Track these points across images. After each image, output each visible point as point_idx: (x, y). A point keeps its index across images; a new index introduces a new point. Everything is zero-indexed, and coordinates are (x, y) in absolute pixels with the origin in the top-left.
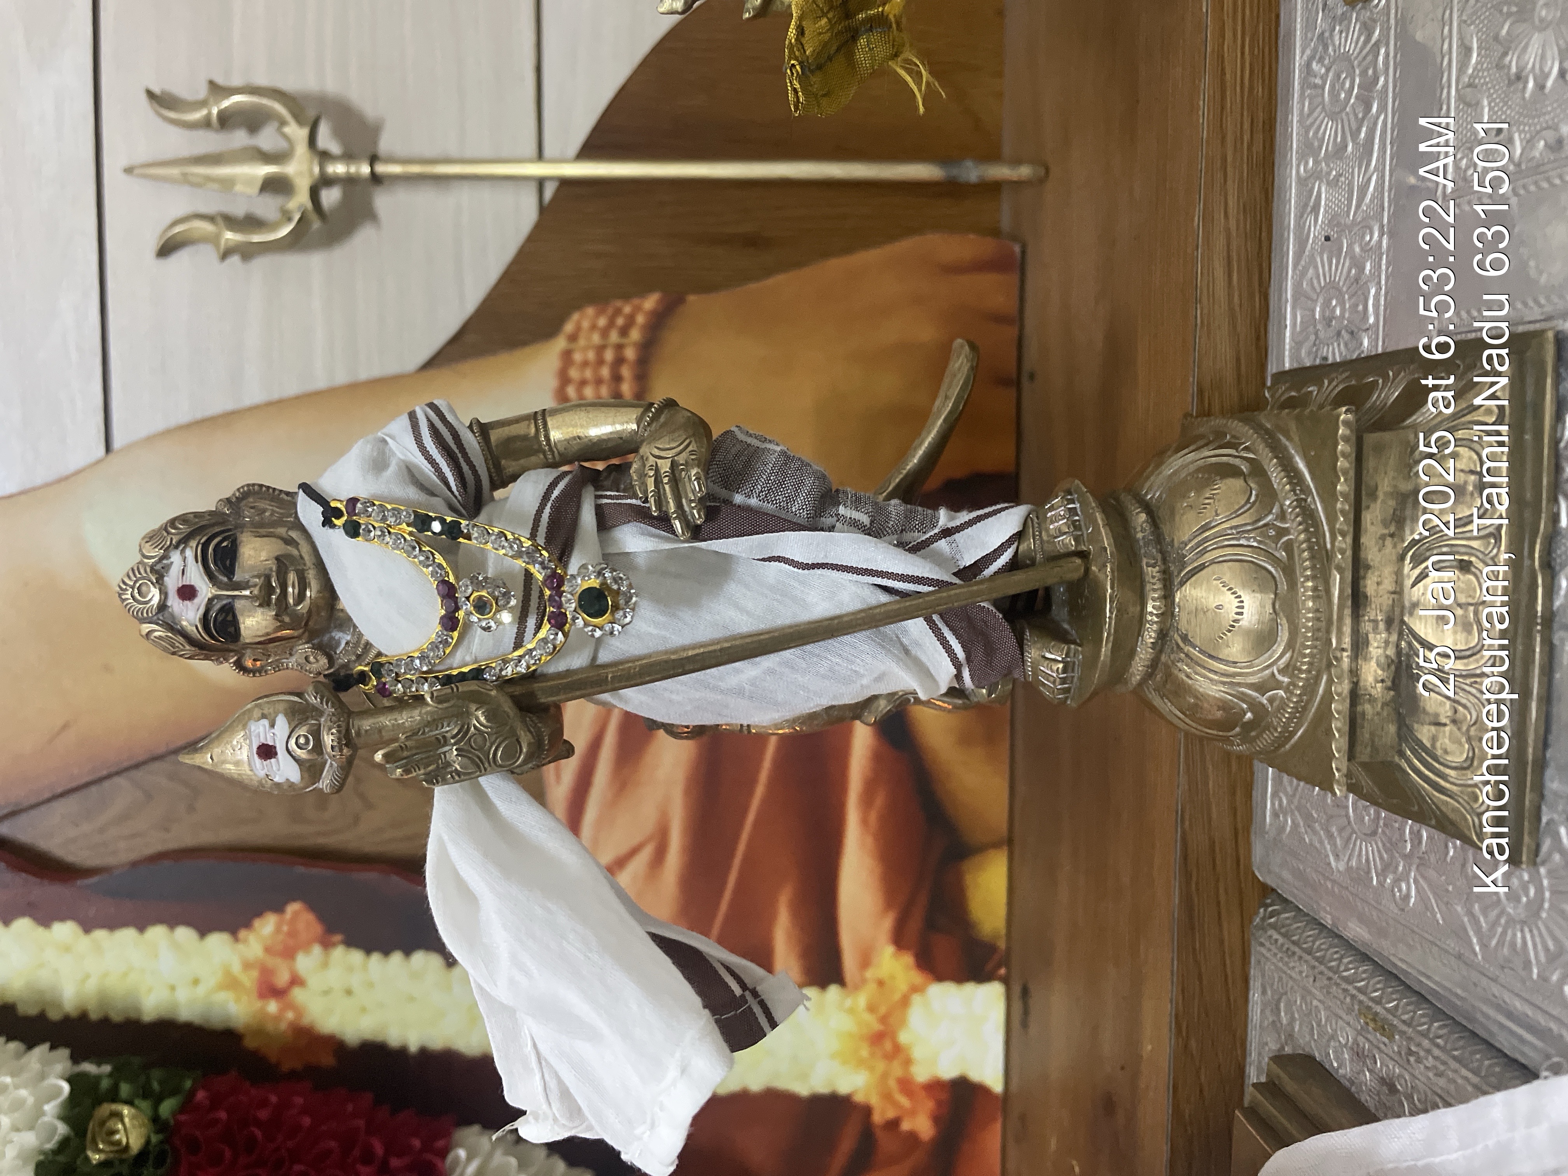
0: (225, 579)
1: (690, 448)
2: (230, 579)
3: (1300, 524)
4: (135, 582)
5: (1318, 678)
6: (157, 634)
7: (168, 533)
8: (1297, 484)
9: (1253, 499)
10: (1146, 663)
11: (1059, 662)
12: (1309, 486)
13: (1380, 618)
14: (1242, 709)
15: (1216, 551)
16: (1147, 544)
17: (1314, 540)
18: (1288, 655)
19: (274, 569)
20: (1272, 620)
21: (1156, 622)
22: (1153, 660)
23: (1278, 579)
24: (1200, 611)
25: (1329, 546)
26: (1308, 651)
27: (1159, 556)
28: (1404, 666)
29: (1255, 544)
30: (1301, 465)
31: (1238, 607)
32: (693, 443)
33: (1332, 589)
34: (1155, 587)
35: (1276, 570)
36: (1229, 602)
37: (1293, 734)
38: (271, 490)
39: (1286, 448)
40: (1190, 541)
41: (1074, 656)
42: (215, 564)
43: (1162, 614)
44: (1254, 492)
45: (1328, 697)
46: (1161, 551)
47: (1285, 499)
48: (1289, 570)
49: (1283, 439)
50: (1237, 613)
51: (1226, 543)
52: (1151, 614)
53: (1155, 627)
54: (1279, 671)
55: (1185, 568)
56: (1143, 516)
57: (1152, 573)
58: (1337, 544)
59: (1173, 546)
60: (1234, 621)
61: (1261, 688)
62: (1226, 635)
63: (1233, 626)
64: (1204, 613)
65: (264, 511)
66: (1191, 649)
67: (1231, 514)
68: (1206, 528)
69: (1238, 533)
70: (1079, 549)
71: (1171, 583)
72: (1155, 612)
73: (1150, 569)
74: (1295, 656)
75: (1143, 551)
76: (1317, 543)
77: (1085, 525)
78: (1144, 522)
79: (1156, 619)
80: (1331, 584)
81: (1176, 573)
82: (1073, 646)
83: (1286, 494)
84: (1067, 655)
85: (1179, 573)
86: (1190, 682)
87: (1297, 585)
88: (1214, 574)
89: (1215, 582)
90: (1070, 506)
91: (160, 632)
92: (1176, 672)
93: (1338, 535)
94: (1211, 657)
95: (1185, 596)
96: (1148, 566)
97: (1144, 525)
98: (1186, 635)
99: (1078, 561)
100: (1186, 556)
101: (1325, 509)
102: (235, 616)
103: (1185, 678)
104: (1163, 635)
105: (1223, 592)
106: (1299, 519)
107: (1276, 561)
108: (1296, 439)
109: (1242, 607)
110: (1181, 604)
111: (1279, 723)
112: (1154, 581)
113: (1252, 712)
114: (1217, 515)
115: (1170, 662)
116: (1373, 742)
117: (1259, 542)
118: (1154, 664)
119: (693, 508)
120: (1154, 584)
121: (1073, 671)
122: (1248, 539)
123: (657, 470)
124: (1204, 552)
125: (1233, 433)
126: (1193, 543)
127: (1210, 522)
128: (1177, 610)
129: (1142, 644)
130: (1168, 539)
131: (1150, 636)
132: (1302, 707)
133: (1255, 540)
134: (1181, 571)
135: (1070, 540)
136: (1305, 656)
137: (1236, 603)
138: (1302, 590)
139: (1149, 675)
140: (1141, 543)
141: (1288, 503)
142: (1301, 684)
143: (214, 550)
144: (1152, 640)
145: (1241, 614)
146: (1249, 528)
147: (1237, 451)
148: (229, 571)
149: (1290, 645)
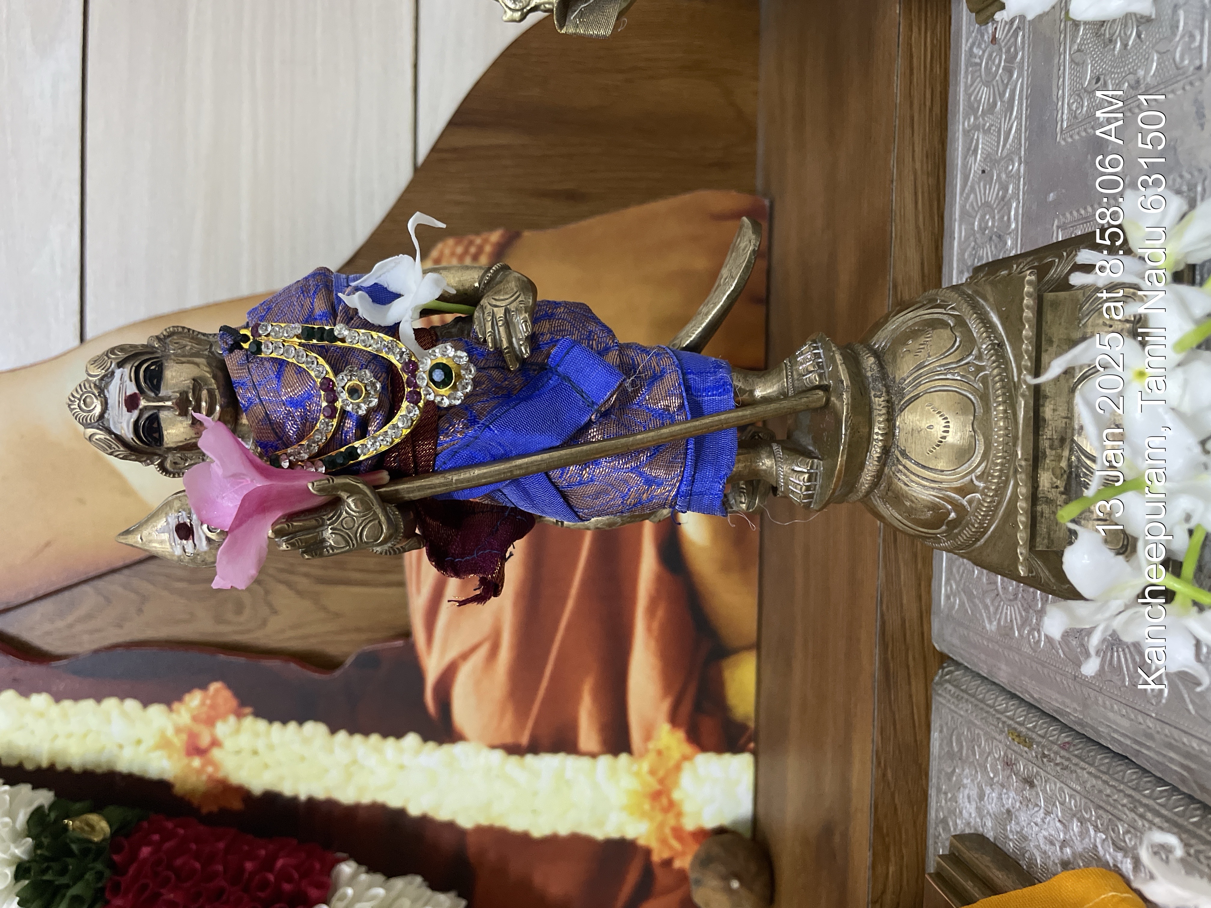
0: (153, 395)
1: (520, 299)
2: (156, 395)
3: (994, 362)
4: (81, 396)
5: (1007, 482)
6: (97, 437)
7: (109, 358)
8: (992, 333)
9: (957, 344)
10: (873, 474)
11: (805, 473)
12: (1001, 334)
13: (1055, 437)
14: (948, 509)
15: (928, 384)
16: (875, 380)
17: (1005, 374)
18: (983, 465)
19: (191, 387)
20: (971, 436)
21: (881, 440)
22: (878, 471)
23: (976, 405)
24: (915, 431)
25: (1016, 379)
26: (999, 461)
27: (884, 390)
28: (1074, 475)
29: (959, 378)
30: (995, 319)
31: (945, 427)
32: (522, 294)
33: (1018, 412)
34: (881, 413)
35: (975, 398)
36: (939, 424)
37: (987, 529)
38: (191, 332)
39: (983, 307)
40: (908, 377)
41: (817, 469)
42: (145, 382)
43: (886, 434)
44: (958, 339)
45: (1015, 497)
46: (885, 385)
47: (982, 343)
48: (984, 398)
49: (982, 302)
50: (944, 432)
51: (937, 377)
52: (877, 434)
53: (880, 444)
54: (977, 477)
55: (903, 398)
56: (872, 360)
57: (879, 402)
58: (1022, 377)
59: (894, 382)
60: (941, 438)
61: (963, 491)
62: (935, 449)
63: (941, 442)
64: (919, 432)
65: (185, 346)
66: (908, 462)
67: (941, 355)
68: (920, 367)
69: (945, 370)
70: (822, 383)
71: (894, 410)
72: (880, 432)
73: (877, 399)
74: (989, 466)
75: (871, 386)
76: (1007, 377)
77: (827, 365)
78: (872, 364)
79: (881, 438)
80: (1018, 409)
81: (896, 403)
82: (816, 461)
83: (983, 339)
84: (811, 468)
85: (899, 402)
86: (907, 488)
87: (990, 409)
88: (926, 401)
89: (927, 408)
90: (815, 352)
91: (101, 435)
92: (896, 481)
93: (1023, 370)
94: (924, 467)
95: (904, 420)
96: (875, 397)
97: (873, 366)
98: (905, 451)
99: (821, 393)
100: (905, 389)
101: (1013, 350)
102: (159, 424)
103: (903, 485)
104: (886, 451)
105: (933, 415)
106: (993, 358)
107: (975, 391)
108: (991, 299)
109: (948, 427)
110: (901, 427)
111: (976, 520)
112: (880, 408)
113: (955, 512)
114: (929, 356)
115: (891, 473)
116: (1049, 535)
117: (962, 376)
118: (879, 475)
119: (521, 345)
120: (881, 410)
121: (816, 481)
122: (953, 374)
123: (493, 315)
124: (919, 384)
125: (943, 298)
126: (910, 379)
127: (924, 362)
128: (897, 431)
129: (870, 458)
130: (891, 377)
131: (876, 451)
132: (993, 507)
133: (959, 375)
134: (901, 400)
135: (815, 377)
136: (997, 465)
137: (943, 423)
138: (995, 413)
139: (875, 483)
140: (870, 380)
141: (984, 346)
142: (993, 487)
143: (144, 371)
144: (878, 455)
145: (947, 432)
146: (954, 366)
147: (945, 309)
148: (156, 388)
149: (985, 456)
